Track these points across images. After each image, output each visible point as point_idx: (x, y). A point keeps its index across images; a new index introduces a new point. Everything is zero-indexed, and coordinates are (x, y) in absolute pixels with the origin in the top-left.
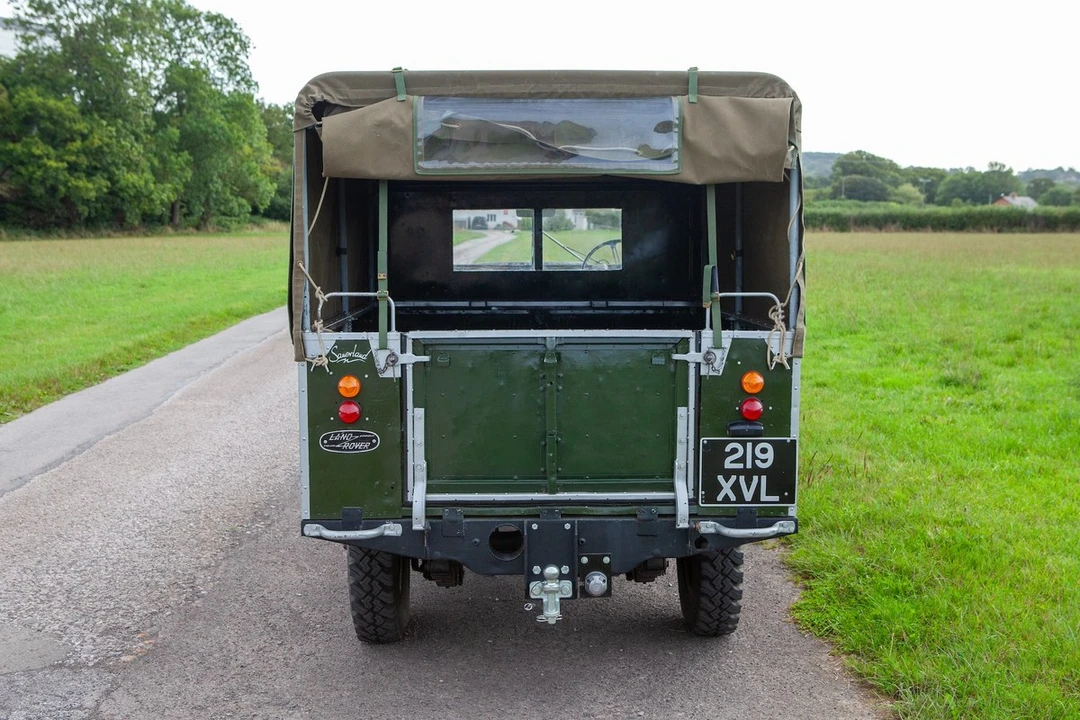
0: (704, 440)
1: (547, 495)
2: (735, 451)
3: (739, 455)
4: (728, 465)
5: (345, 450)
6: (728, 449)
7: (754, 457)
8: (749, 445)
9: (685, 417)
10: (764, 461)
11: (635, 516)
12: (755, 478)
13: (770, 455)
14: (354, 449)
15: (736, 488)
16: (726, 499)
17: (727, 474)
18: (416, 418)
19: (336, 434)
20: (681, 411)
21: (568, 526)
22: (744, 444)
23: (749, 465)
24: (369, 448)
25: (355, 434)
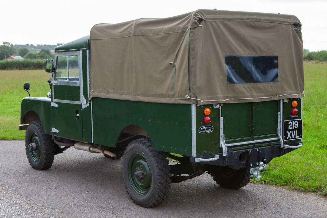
1: (252, 141)
2: (290, 124)
4: (289, 128)
5: (205, 132)
6: (289, 124)
7: (294, 125)
8: (293, 122)
9: (280, 114)
10: (296, 126)
11: (270, 145)
12: (295, 131)
13: (297, 125)
14: (207, 132)
15: (291, 135)
16: (289, 138)
17: (289, 130)
19: (203, 127)
20: (279, 113)
21: (258, 150)
22: (292, 121)
23: (293, 128)
24: (211, 131)
25: (207, 127)
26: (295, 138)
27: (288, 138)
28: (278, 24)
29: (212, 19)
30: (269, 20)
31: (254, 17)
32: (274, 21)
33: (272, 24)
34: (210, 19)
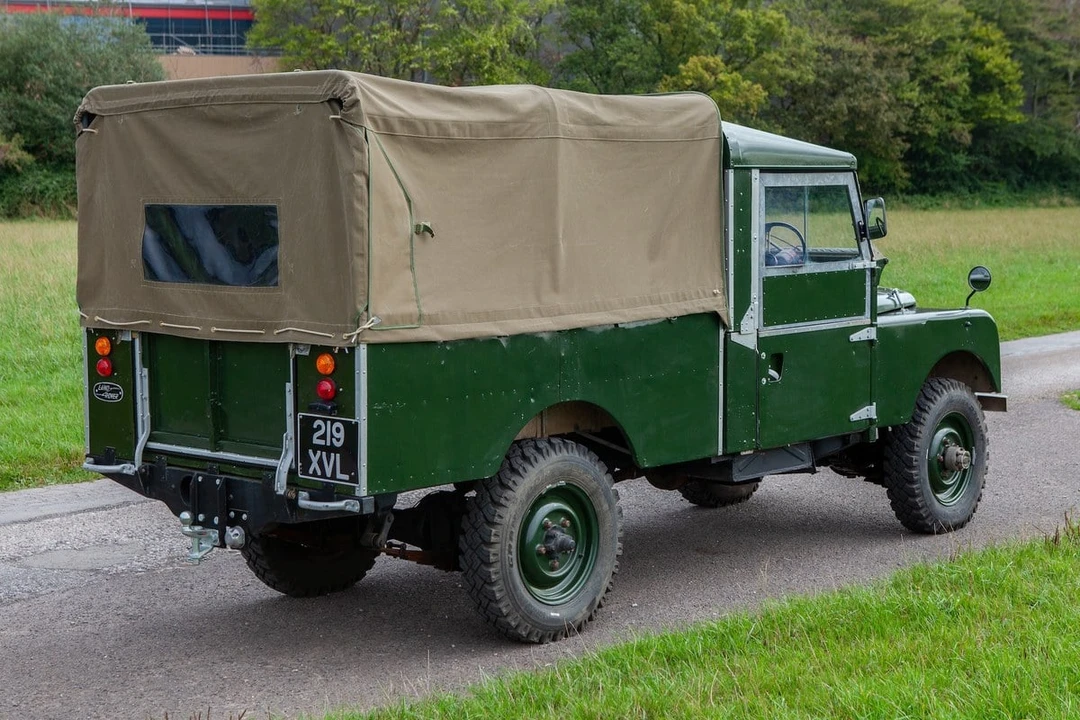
0: (300, 415)
2: (319, 427)
3: (321, 432)
4: (316, 441)
6: (315, 426)
7: (332, 436)
8: (329, 423)
10: (338, 440)
11: (260, 479)
13: (341, 435)
16: (315, 474)
18: (142, 375)
22: (325, 420)
26: (333, 476)
27: (311, 472)
28: (280, 106)
29: (117, 109)
30: (252, 97)
31: (212, 93)
32: (265, 97)
33: (262, 109)
34: (110, 110)
